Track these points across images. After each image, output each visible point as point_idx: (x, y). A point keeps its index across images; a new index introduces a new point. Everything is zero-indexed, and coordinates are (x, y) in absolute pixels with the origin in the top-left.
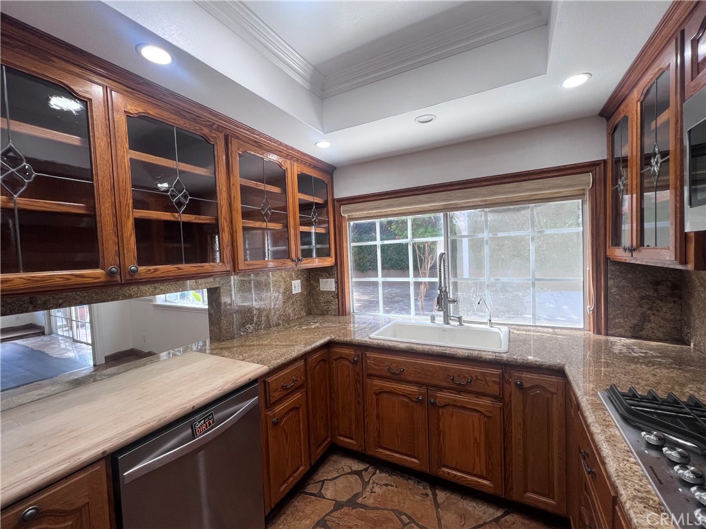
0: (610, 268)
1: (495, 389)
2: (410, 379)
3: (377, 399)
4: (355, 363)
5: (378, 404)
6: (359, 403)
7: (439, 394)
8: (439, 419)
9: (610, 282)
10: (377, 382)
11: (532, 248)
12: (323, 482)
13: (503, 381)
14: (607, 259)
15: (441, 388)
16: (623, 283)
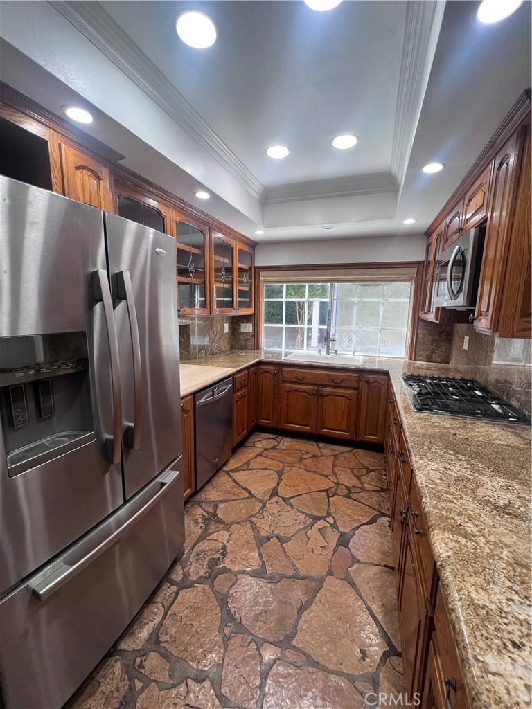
0: (421, 323)
1: (354, 384)
2: (308, 382)
3: (287, 395)
4: (275, 374)
5: (287, 398)
6: (276, 398)
7: (325, 389)
8: (323, 403)
9: (419, 331)
10: (288, 385)
11: (382, 309)
12: (254, 442)
13: (359, 379)
14: (419, 318)
15: (326, 386)
16: (426, 332)
